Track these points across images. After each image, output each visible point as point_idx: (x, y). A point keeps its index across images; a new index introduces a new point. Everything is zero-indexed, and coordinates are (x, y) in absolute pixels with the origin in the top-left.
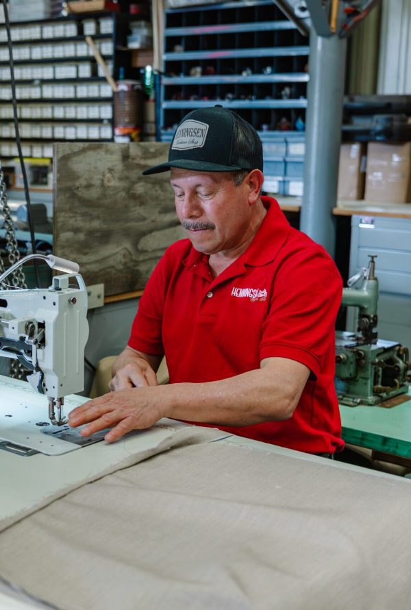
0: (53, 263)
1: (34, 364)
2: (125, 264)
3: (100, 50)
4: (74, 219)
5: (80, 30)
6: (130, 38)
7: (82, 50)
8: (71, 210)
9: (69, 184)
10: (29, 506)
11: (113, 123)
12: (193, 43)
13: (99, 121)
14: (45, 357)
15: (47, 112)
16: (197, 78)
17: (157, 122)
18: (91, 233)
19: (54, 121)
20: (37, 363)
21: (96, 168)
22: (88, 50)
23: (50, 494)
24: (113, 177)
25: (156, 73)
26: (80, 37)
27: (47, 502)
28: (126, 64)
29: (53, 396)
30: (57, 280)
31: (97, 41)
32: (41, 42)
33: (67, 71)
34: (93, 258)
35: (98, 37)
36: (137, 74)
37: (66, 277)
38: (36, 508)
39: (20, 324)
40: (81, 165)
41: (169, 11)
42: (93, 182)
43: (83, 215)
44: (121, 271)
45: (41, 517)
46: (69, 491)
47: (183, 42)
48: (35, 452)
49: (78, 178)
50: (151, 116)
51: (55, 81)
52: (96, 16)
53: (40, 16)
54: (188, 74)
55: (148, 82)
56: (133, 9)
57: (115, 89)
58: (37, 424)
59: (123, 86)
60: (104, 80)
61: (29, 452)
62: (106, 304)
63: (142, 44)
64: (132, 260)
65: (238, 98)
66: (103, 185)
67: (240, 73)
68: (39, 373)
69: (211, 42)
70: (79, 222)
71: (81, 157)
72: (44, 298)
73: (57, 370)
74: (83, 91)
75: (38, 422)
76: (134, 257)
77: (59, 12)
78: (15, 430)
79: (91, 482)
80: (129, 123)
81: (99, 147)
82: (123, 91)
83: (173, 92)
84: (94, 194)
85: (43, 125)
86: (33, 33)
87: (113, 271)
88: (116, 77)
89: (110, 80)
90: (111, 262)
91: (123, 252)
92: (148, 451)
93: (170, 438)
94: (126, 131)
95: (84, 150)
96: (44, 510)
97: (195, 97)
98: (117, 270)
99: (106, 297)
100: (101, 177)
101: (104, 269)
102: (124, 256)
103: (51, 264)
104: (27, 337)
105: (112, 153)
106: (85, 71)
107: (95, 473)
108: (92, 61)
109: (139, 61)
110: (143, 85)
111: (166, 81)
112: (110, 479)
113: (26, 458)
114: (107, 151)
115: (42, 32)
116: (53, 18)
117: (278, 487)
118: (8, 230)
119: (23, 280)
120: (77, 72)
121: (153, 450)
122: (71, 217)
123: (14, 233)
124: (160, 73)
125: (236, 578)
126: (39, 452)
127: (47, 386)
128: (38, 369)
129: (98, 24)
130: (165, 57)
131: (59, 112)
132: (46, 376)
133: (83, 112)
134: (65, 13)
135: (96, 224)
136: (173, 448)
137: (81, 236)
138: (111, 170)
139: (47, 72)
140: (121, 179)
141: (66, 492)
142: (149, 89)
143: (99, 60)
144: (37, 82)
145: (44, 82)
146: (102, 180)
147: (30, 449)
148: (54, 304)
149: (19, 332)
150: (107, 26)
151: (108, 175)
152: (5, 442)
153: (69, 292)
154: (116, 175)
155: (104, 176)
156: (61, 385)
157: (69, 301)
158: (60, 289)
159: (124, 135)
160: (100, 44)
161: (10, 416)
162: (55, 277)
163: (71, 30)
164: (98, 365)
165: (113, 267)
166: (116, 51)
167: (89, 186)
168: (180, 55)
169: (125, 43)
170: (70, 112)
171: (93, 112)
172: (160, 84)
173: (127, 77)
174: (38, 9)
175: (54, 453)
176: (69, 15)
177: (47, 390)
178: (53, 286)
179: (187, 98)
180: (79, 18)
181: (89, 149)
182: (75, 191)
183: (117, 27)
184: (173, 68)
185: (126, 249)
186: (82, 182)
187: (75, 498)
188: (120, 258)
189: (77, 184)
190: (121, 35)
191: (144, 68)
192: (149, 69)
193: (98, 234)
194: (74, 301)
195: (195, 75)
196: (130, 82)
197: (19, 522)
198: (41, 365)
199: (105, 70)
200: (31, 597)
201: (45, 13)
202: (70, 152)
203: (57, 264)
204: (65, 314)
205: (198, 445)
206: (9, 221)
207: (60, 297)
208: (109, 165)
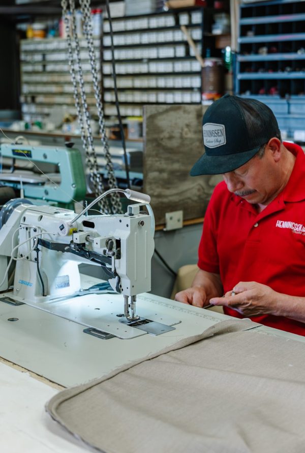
0: (130, 195)
1: (113, 270)
2: (199, 196)
3: (191, 36)
4: (159, 163)
5: (177, 21)
6: (214, 26)
7: (178, 36)
8: (157, 155)
9: (155, 136)
10: (99, 376)
11: (201, 90)
12: (261, 30)
13: (190, 89)
14: (120, 266)
15: (152, 83)
16: (264, 56)
17: (234, 89)
18: (172, 173)
19: (158, 89)
20: (115, 270)
21: (176, 124)
22: (182, 36)
23: (116, 368)
24: (190, 131)
25: (233, 53)
26: (177, 26)
27: (114, 374)
28: (211, 46)
29: (127, 295)
30: (131, 208)
31: (190, 30)
32: (149, 30)
33: (168, 52)
34: (174, 191)
35: (190, 26)
36: (219, 54)
37: (137, 206)
38: (105, 378)
39: (102, 241)
40: (164, 122)
41: (243, 6)
42: (174, 135)
43: (167, 159)
44: (196, 201)
45: (107, 385)
46: (131, 366)
47: (254, 28)
48: (113, 336)
49: (162, 131)
50: (230, 85)
51: (158, 60)
52: (189, 10)
53: (148, 10)
54: (257, 53)
55: (228, 60)
56: (217, 5)
57: (203, 66)
58: (117, 316)
59: (209, 63)
60: (194, 58)
61: (108, 336)
62: (185, 226)
63: (223, 31)
64: (204, 193)
65: (294, 70)
66: (182, 137)
67: (296, 51)
68: (117, 277)
69: (275, 29)
70: (163, 165)
71: (164, 116)
72: (120, 221)
73: (129, 274)
74: (179, 67)
75: (118, 314)
76: (206, 191)
77: (161, 8)
78: (100, 319)
79: (150, 360)
80: (214, 90)
81: (179, 108)
82: (208, 67)
83: (246, 67)
84: (175, 143)
85: (150, 92)
86: (142, 24)
87: (190, 201)
88: (204, 56)
89: (199, 58)
90: (188, 195)
91: (197, 187)
92: (196, 336)
93: (213, 327)
94: (211, 96)
95: (167, 111)
96: (110, 380)
97: (262, 70)
98: (193, 201)
99: (184, 221)
100: (180, 131)
101: (183, 200)
102: (199, 190)
103: (128, 196)
104: (107, 250)
105: (189, 113)
106: (181, 51)
107: (154, 352)
108: (185, 44)
109: (221, 44)
110: (224, 61)
111: (240, 58)
112: (164, 357)
113: (105, 341)
114: (185, 111)
115: (149, 23)
116: (157, 13)
117: (290, 365)
118: (109, 171)
119: (120, 208)
120: (175, 52)
121: (199, 336)
122: (157, 161)
123: (114, 173)
124: (236, 53)
125: (243, 434)
126: (115, 336)
127: (123, 287)
128: (116, 274)
129: (190, 17)
130: (240, 40)
131: (162, 83)
132: (122, 280)
133: (179, 82)
134: (166, 9)
135: (176, 166)
136: (216, 334)
137: (165, 175)
138: (188, 126)
139: (152, 53)
140: (195, 132)
141: (129, 367)
142: (228, 65)
143: (191, 44)
144: (145, 61)
145: (150, 60)
146: (181, 134)
147: (108, 334)
148: (127, 226)
149: (101, 247)
150: (197, 18)
151: (186, 129)
152: (90, 328)
153: (139, 217)
154: (192, 130)
155: (182, 130)
156: (133, 286)
157: (139, 223)
158: (133, 215)
159: (209, 99)
160: (191, 32)
161: (99, 309)
162: (129, 206)
163: (170, 21)
164: (178, 271)
165: (189, 198)
166: (204, 37)
167: (171, 138)
168: (251, 38)
169: (210, 30)
170: (170, 82)
171: (187, 82)
172: (236, 61)
173: (212, 56)
174: (146, 6)
175: (126, 338)
176: (169, 10)
177: (122, 290)
178: (128, 212)
179: (256, 71)
180: (176, 12)
181: (171, 109)
182: (160, 142)
183: (205, 18)
184: (246, 48)
185: (199, 185)
186: (166, 134)
187: (135, 371)
188: (195, 191)
189: (162, 136)
190: (207, 24)
191: (224, 49)
192: (228, 50)
193: (178, 174)
194: (142, 223)
195: (262, 53)
196: (214, 60)
197: (90, 388)
198: (118, 271)
199: (195, 51)
200: (87, 444)
201: (152, 8)
202: (156, 112)
203: (132, 196)
204: (136, 233)
205: (236, 333)
206: (110, 164)
207: (131, 220)
208: (187, 122)
